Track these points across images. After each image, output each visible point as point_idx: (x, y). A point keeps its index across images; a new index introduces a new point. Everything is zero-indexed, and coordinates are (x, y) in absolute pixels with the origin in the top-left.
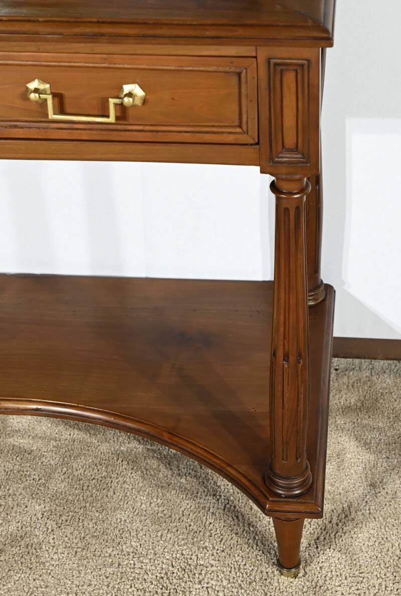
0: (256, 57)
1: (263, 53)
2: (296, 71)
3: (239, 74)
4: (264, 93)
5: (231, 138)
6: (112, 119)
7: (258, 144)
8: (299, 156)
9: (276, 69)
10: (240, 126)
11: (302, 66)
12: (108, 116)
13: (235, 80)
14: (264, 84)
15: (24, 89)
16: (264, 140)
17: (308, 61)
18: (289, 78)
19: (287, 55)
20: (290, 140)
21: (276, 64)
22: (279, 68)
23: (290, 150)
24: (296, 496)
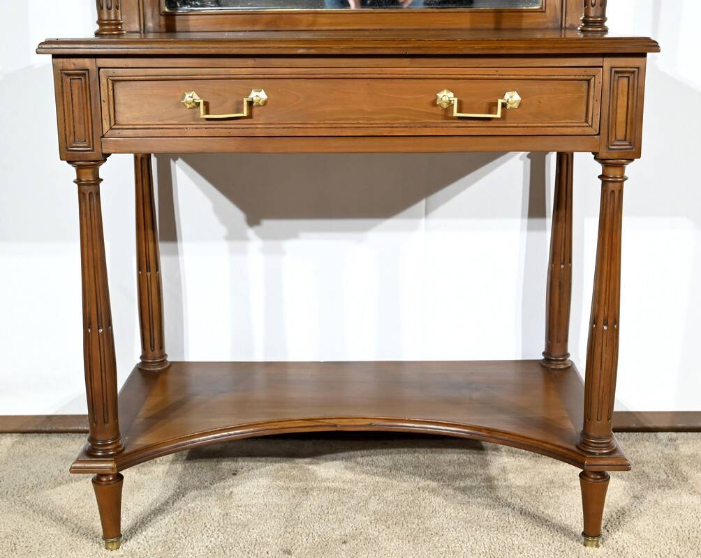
0: (602, 67)
1: (608, 63)
2: (629, 77)
3: (589, 81)
4: (606, 94)
5: (579, 131)
6: (499, 115)
7: (599, 134)
8: (627, 143)
9: (618, 73)
10: (587, 121)
11: (633, 72)
12: (496, 113)
13: (585, 84)
15: (434, 98)
16: (604, 131)
17: (638, 68)
18: (623, 84)
19: (624, 65)
20: (620, 133)
21: (616, 72)
22: (617, 76)
23: (619, 141)
24: (606, 454)
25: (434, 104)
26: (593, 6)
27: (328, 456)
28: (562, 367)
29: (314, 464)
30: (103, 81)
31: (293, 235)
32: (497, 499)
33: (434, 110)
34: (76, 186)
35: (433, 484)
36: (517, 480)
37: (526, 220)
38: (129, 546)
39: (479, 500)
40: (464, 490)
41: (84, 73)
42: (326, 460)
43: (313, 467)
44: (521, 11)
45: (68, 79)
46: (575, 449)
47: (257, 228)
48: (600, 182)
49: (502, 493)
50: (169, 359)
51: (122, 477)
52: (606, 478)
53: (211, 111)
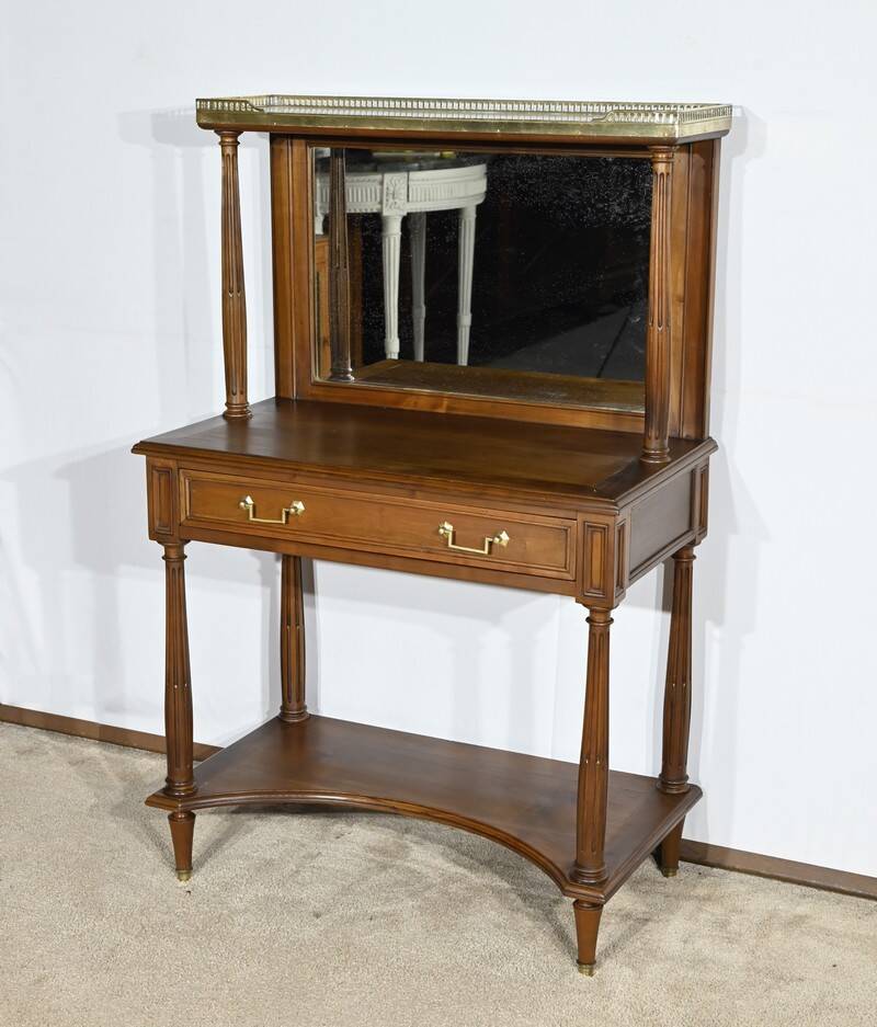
0: (577, 520)
1: (581, 517)
2: (602, 532)
3: (566, 530)
4: (580, 546)
5: (559, 575)
6: (486, 552)
7: (575, 581)
8: (602, 592)
9: (590, 528)
10: (565, 567)
11: (604, 529)
12: (484, 549)
13: (564, 533)
14: (580, 539)
15: (437, 526)
16: (580, 574)
17: (608, 526)
18: (598, 537)
19: (595, 521)
20: (596, 581)
21: (589, 526)
23: (595, 589)
24: (592, 884)
25: (437, 532)
30: (182, 479)
33: (437, 538)
34: (164, 562)
38: (197, 879)
40: (528, 898)
45: (157, 474)
48: (587, 624)
50: (310, 711)
51: (193, 816)
53: (257, 515)
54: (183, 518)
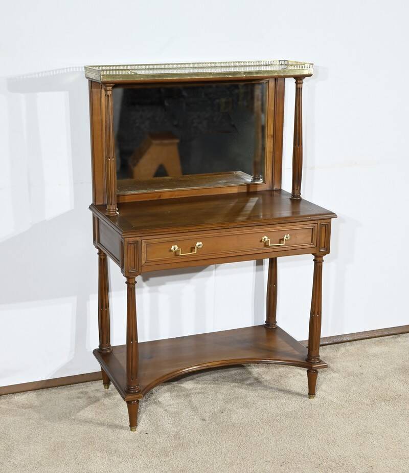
0: (317, 224)
1: (320, 222)
3: (313, 228)
4: (319, 233)
6: (284, 244)
7: (316, 247)
8: (325, 249)
9: (323, 224)
10: (312, 243)
11: (328, 224)
13: (311, 230)
14: (319, 230)
15: (261, 239)
16: (318, 246)
20: (323, 245)
22: (322, 226)
24: (318, 362)
25: (261, 241)
26: (297, 190)
27: (183, 380)
28: (274, 327)
29: (181, 383)
30: (143, 245)
31: (163, 283)
32: (265, 386)
33: (261, 244)
35: (236, 384)
36: (268, 378)
37: (255, 267)
39: (259, 388)
40: (250, 384)
41: (137, 242)
42: (187, 381)
43: (182, 385)
44: (257, 184)
45: (129, 245)
46: (305, 362)
47: (147, 282)
48: (314, 262)
49: (266, 384)
52: (317, 372)
54: (143, 262)
